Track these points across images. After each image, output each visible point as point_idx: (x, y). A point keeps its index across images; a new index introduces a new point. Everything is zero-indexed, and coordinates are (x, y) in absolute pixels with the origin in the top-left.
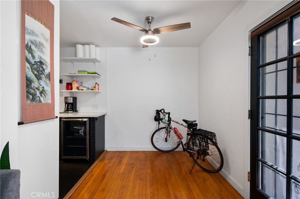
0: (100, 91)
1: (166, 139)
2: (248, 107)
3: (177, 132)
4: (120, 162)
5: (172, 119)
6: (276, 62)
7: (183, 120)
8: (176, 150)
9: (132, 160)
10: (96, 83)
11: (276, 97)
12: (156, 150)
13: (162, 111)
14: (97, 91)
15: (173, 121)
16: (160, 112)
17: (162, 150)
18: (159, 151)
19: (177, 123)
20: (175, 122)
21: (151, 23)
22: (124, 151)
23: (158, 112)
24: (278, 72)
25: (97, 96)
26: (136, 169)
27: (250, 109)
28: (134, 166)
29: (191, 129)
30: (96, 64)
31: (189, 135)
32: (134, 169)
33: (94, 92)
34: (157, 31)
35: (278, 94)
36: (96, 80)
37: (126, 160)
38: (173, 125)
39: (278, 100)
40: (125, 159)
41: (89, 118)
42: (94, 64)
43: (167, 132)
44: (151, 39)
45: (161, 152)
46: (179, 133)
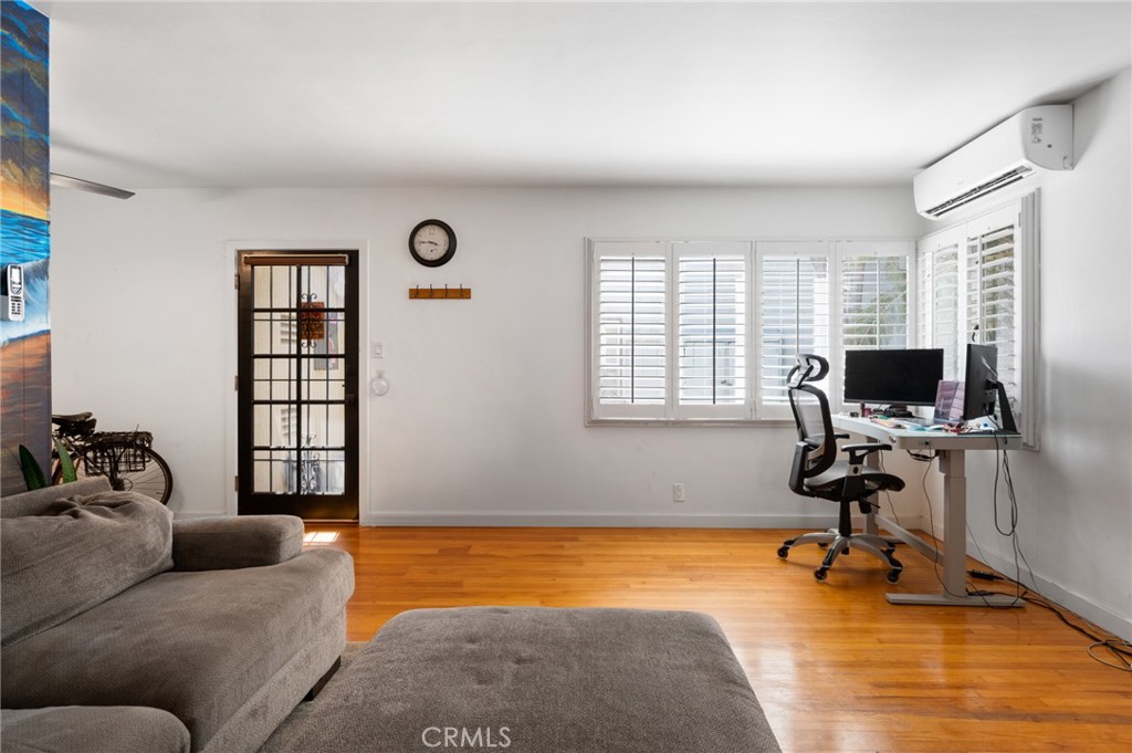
24: (273, 323)
35: (274, 354)
39: (273, 359)
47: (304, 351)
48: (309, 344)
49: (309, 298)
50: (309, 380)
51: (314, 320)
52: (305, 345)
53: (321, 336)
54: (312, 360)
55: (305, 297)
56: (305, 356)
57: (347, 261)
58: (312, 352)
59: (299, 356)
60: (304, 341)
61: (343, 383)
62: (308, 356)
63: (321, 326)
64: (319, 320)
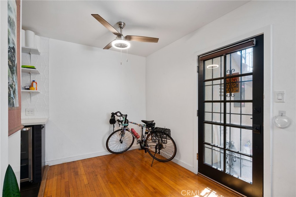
0: (38, 91)
1: (120, 140)
2: (197, 108)
3: (134, 133)
4: (76, 174)
5: (129, 121)
6: (212, 80)
7: (142, 121)
8: (129, 150)
9: (89, 168)
10: (34, 81)
11: (212, 102)
12: (110, 153)
13: (119, 114)
14: (35, 91)
15: (131, 123)
16: (115, 115)
17: (116, 152)
18: (113, 153)
19: (136, 124)
20: (133, 123)
21: (122, 28)
22: (73, 162)
23: (113, 115)
24: (213, 86)
25: (33, 98)
26: (101, 176)
27: (198, 110)
28: (97, 174)
29: (150, 128)
30: (31, 56)
31: (147, 134)
32: (99, 176)
33: (30, 93)
34: (128, 38)
35: (214, 100)
36: (31, 76)
37: (82, 169)
38: (130, 126)
39: (213, 103)
40: (80, 169)
41: (33, 126)
42: (28, 55)
43: (121, 133)
44: (123, 44)
45: (115, 154)
46: (136, 133)
47: (228, 99)
48: (231, 95)
49: (231, 71)
50: (230, 114)
51: (233, 83)
52: (229, 96)
53: (237, 91)
54: (232, 104)
55: (229, 71)
56: (228, 101)
57: (254, 43)
58: (232, 99)
59: (225, 102)
60: (228, 94)
61: (252, 117)
62: (230, 101)
63: (237, 86)
64: (236, 83)
